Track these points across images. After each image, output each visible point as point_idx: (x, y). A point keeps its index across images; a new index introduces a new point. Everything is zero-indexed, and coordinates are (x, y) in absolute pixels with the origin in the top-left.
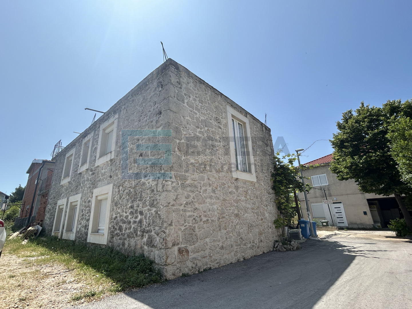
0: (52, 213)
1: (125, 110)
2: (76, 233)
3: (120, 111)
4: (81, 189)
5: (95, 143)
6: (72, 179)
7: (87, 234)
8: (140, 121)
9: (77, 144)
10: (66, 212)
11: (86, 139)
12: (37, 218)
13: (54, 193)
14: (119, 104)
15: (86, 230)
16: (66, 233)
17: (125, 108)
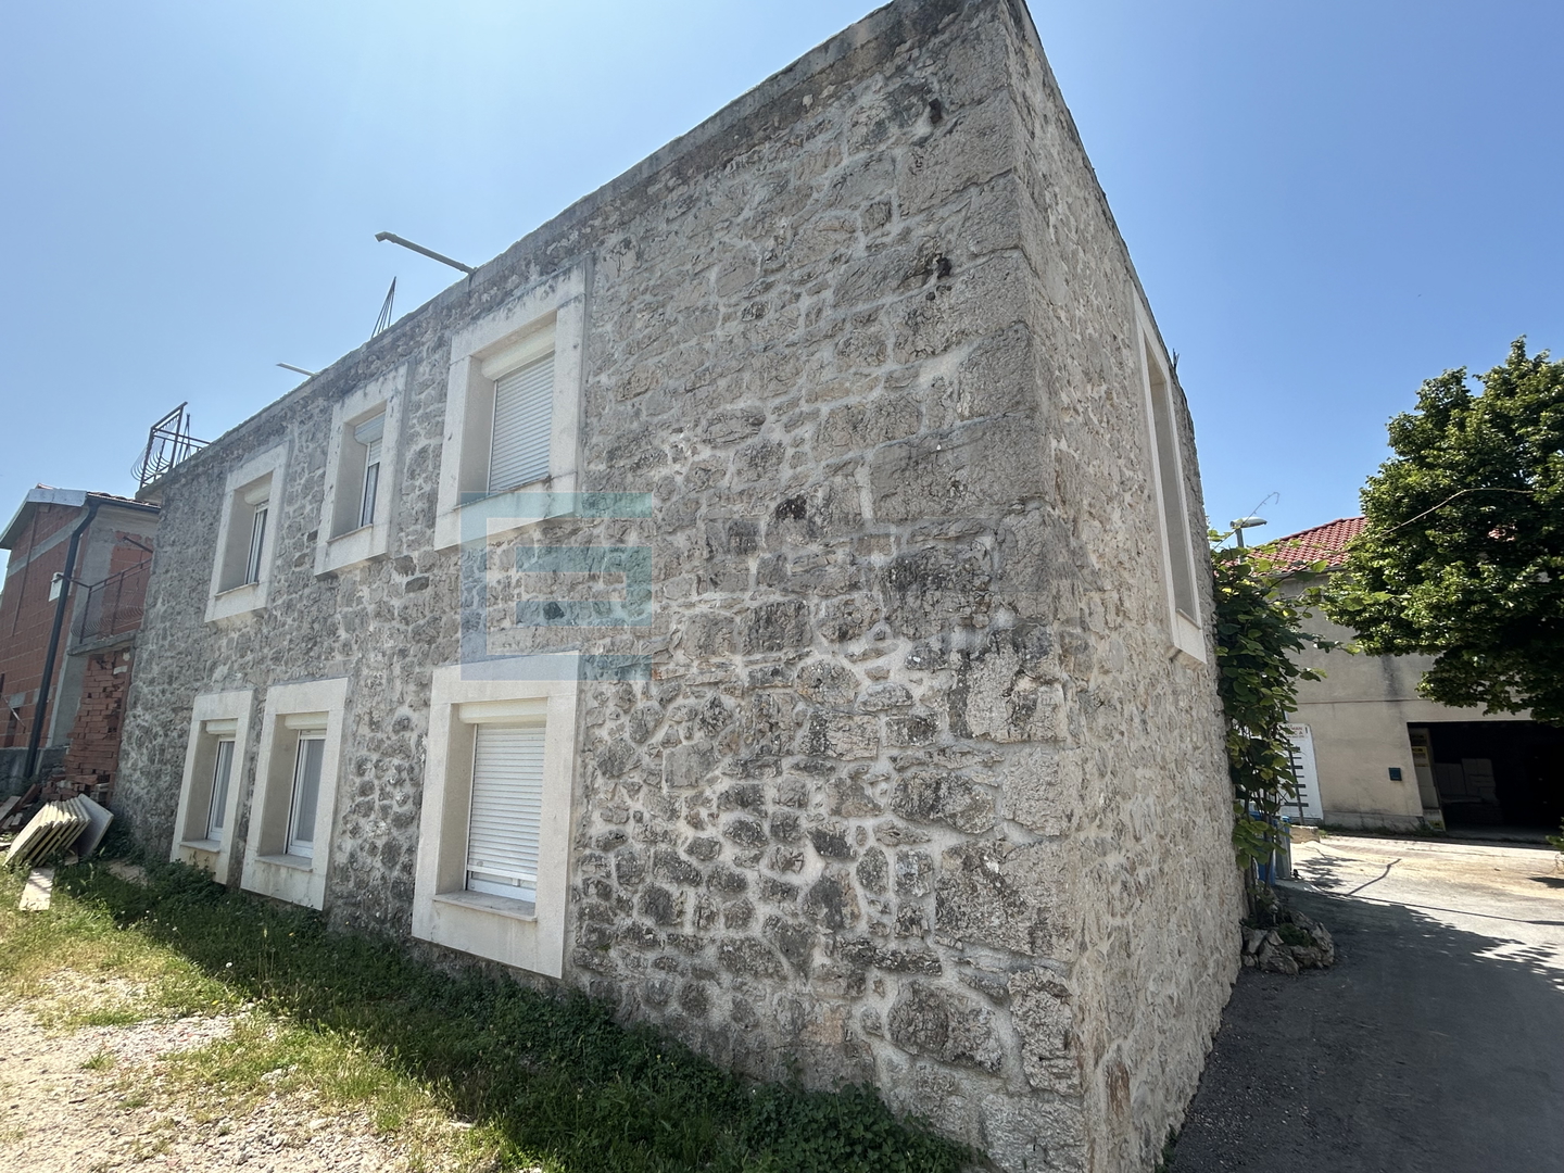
0: (162, 751)
1: (631, 255)
2: (329, 877)
3: (595, 261)
4: (339, 658)
5: (418, 428)
6: (274, 600)
7: (405, 893)
8: (759, 316)
9: (294, 429)
10: (252, 758)
11: (356, 404)
12: (71, 759)
13: (169, 654)
14: (583, 224)
15: (395, 873)
16: (263, 866)
17: (627, 244)
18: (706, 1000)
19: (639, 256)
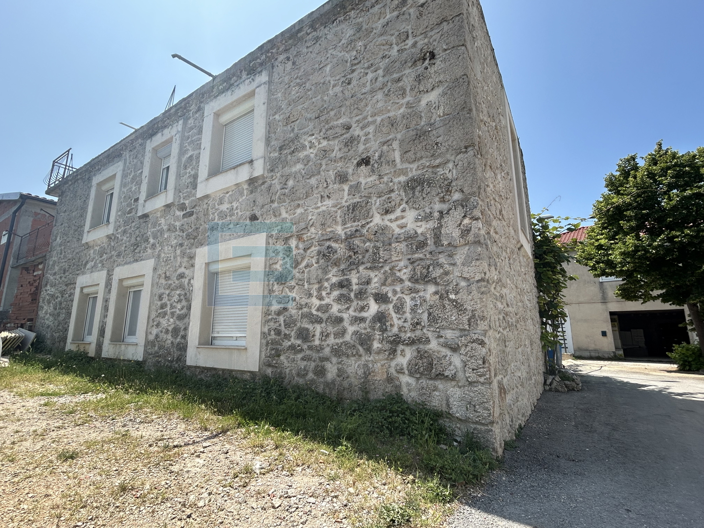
0: (61, 303)
1: (290, 63)
2: (145, 346)
3: (273, 67)
4: (149, 251)
5: (188, 147)
6: (117, 230)
7: (183, 348)
8: (349, 84)
9: (126, 154)
10: (106, 301)
11: (158, 139)
12: (13, 315)
13: (63, 260)
14: (268, 51)
15: (178, 340)
16: (113, 346)
17: (288, 59)
18: (325, 370)
19: (294, 63)
